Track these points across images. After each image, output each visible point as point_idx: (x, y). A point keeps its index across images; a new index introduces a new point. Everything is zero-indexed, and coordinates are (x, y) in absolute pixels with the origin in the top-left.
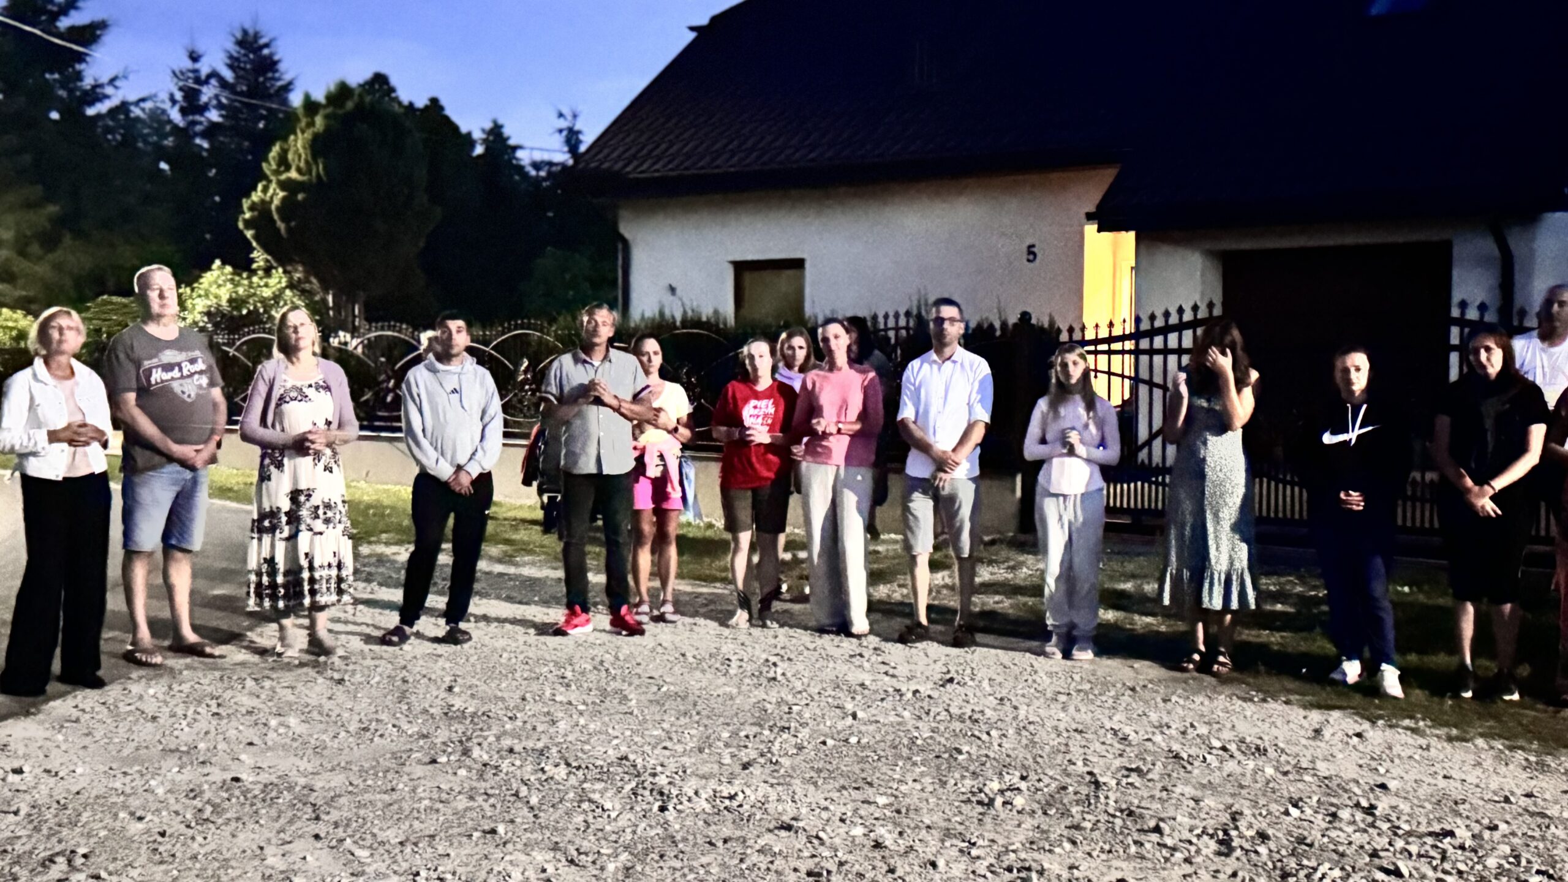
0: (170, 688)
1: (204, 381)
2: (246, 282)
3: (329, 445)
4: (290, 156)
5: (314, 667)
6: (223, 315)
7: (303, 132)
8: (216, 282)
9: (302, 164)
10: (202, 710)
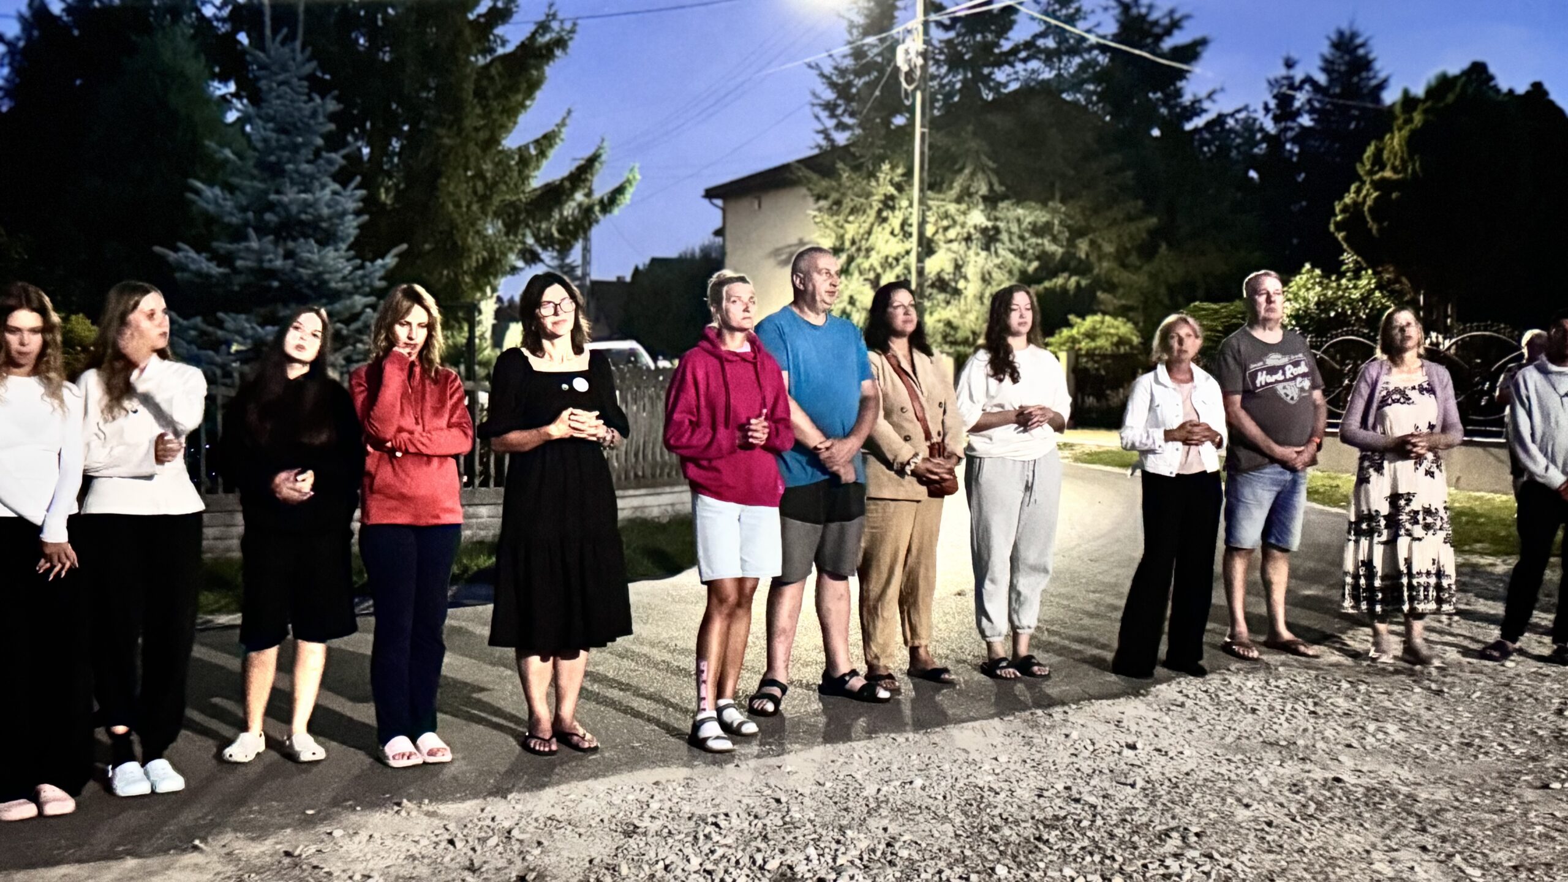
0: (1267, 682)
1: (1307, 384)
2: (1334, 285)
3: (1430, 449)
4: (1385, 155)
5: (1410, 675)
6: (1312, 319)
7: (1400, 129)
8: (1304, 286)
9: (1397, 163)
10: (1299, 706)
